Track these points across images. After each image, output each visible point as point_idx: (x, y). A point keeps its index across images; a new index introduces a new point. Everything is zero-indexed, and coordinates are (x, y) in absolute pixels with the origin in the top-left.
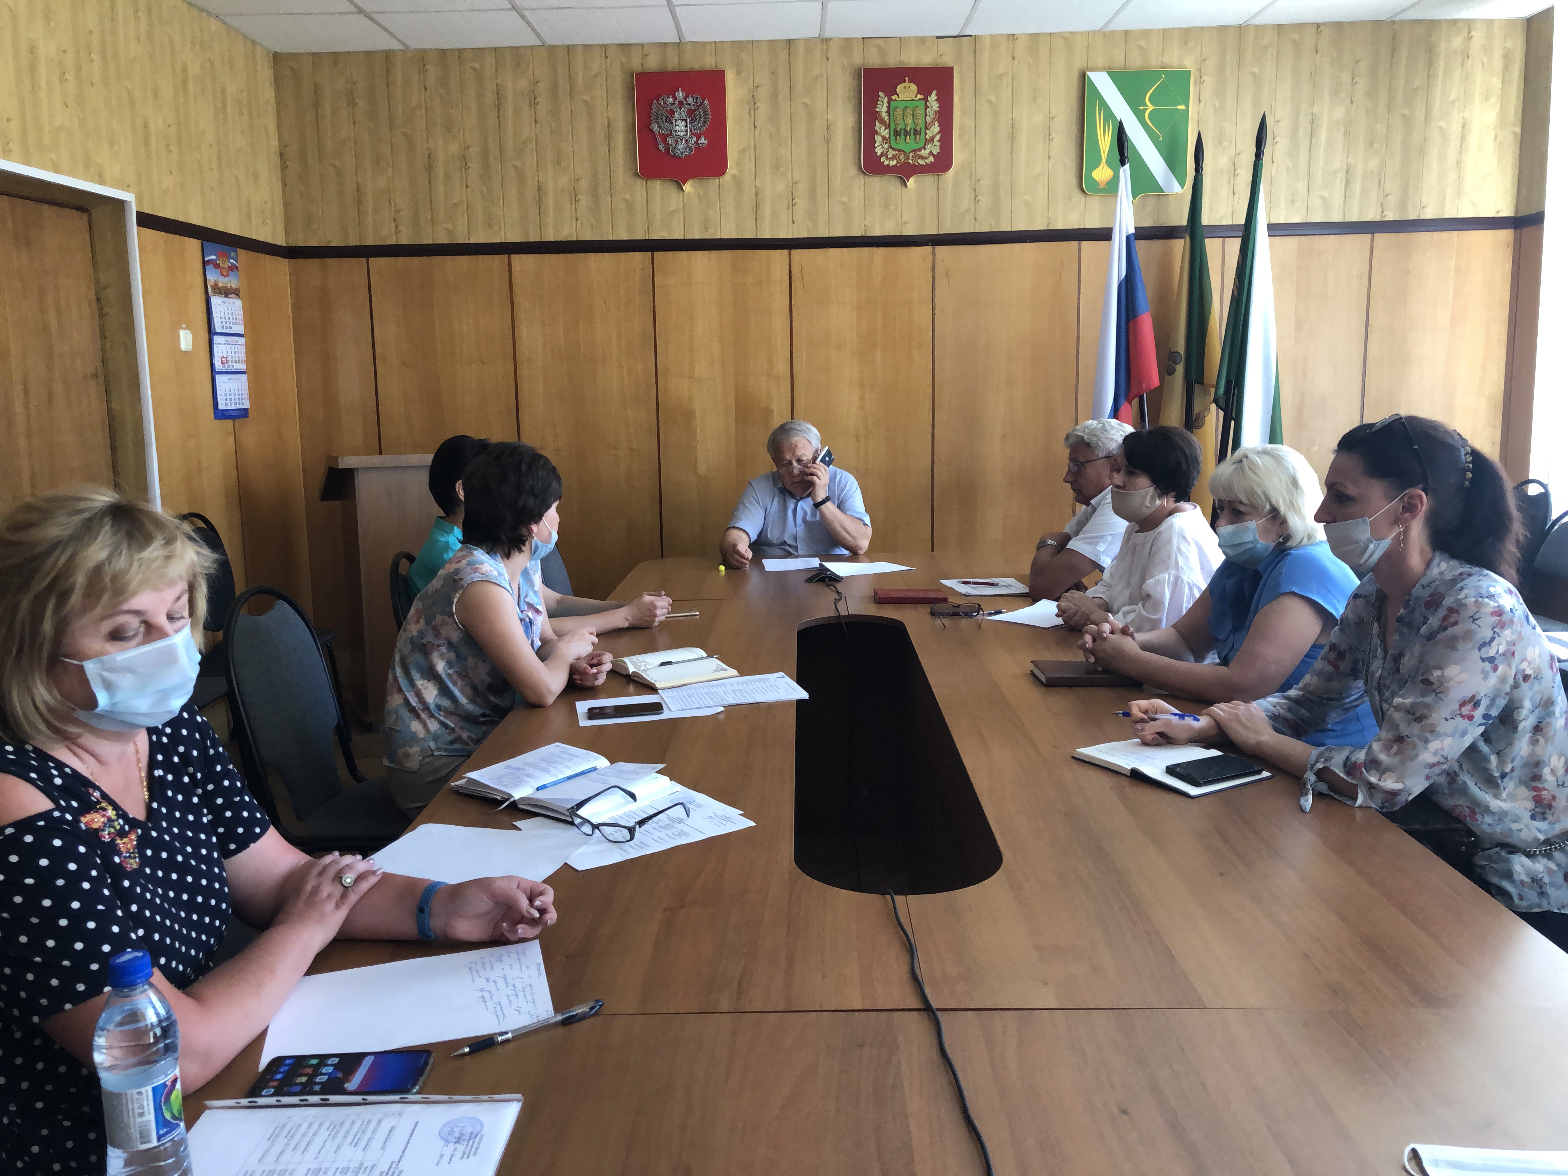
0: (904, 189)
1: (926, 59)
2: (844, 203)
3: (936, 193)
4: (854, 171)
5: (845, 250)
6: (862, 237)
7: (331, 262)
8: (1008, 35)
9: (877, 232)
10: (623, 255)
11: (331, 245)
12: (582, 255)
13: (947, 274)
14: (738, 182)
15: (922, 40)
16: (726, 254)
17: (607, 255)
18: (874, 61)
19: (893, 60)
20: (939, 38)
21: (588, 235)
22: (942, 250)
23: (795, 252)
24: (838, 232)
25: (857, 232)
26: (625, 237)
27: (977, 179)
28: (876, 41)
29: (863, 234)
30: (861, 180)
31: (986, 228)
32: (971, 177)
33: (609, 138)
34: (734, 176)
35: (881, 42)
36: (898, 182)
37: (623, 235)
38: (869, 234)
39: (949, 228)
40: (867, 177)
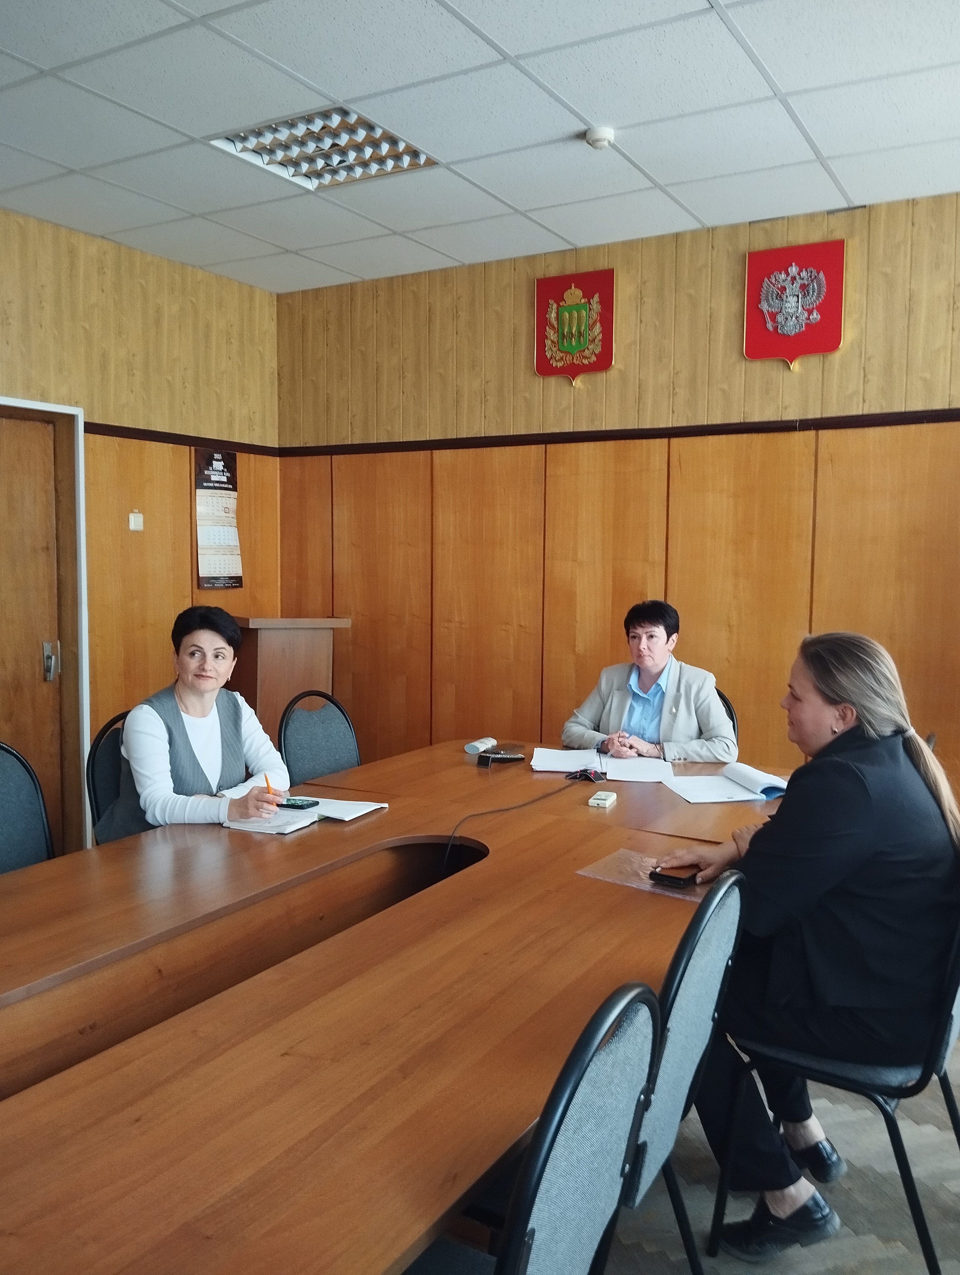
0: (786, 374)
1: (816, 236)
2: (723, 391)
3: (821, 374)
4: (735, 357)
5: (724, 437)
6: (741, 423)
7: (308, 459)
8: (908, 201)
9: (756, 418)
10: (521, 448)
11: (308, 445)
12: (489, 449)
13: (831, 461)
14: (623, 376)
15: (811, 217)
16: (610, 445)
17: (508, 448)
18: (761, 244)
19: (780, 240)
20: (830, 213)
21: (494, 432)
22: (826, 435)
23: (675, 441)
24: (717, 419)
25: (735, 419)
26: (523, 432)
27: (867, 357)
28: (761, 225)
29: (742, 421)
30: (743, 365)
31: (875, 409)
32: (860, 357)
33: (515, 343)
34: (620, 371)
35: (767, 225)
36: (781, 365)
37: (522, 431)
38: (748, 420)
39: (833, 411)
40: (748, 363)
